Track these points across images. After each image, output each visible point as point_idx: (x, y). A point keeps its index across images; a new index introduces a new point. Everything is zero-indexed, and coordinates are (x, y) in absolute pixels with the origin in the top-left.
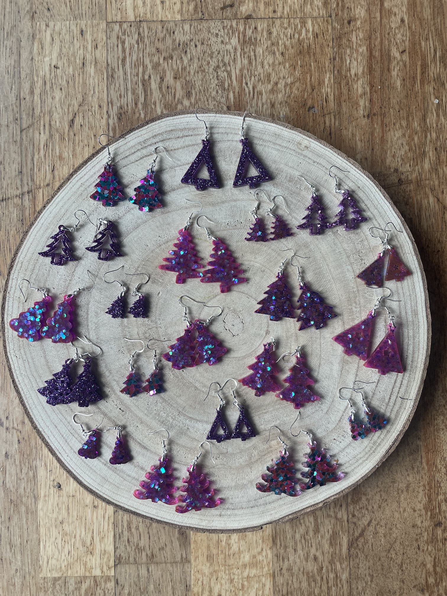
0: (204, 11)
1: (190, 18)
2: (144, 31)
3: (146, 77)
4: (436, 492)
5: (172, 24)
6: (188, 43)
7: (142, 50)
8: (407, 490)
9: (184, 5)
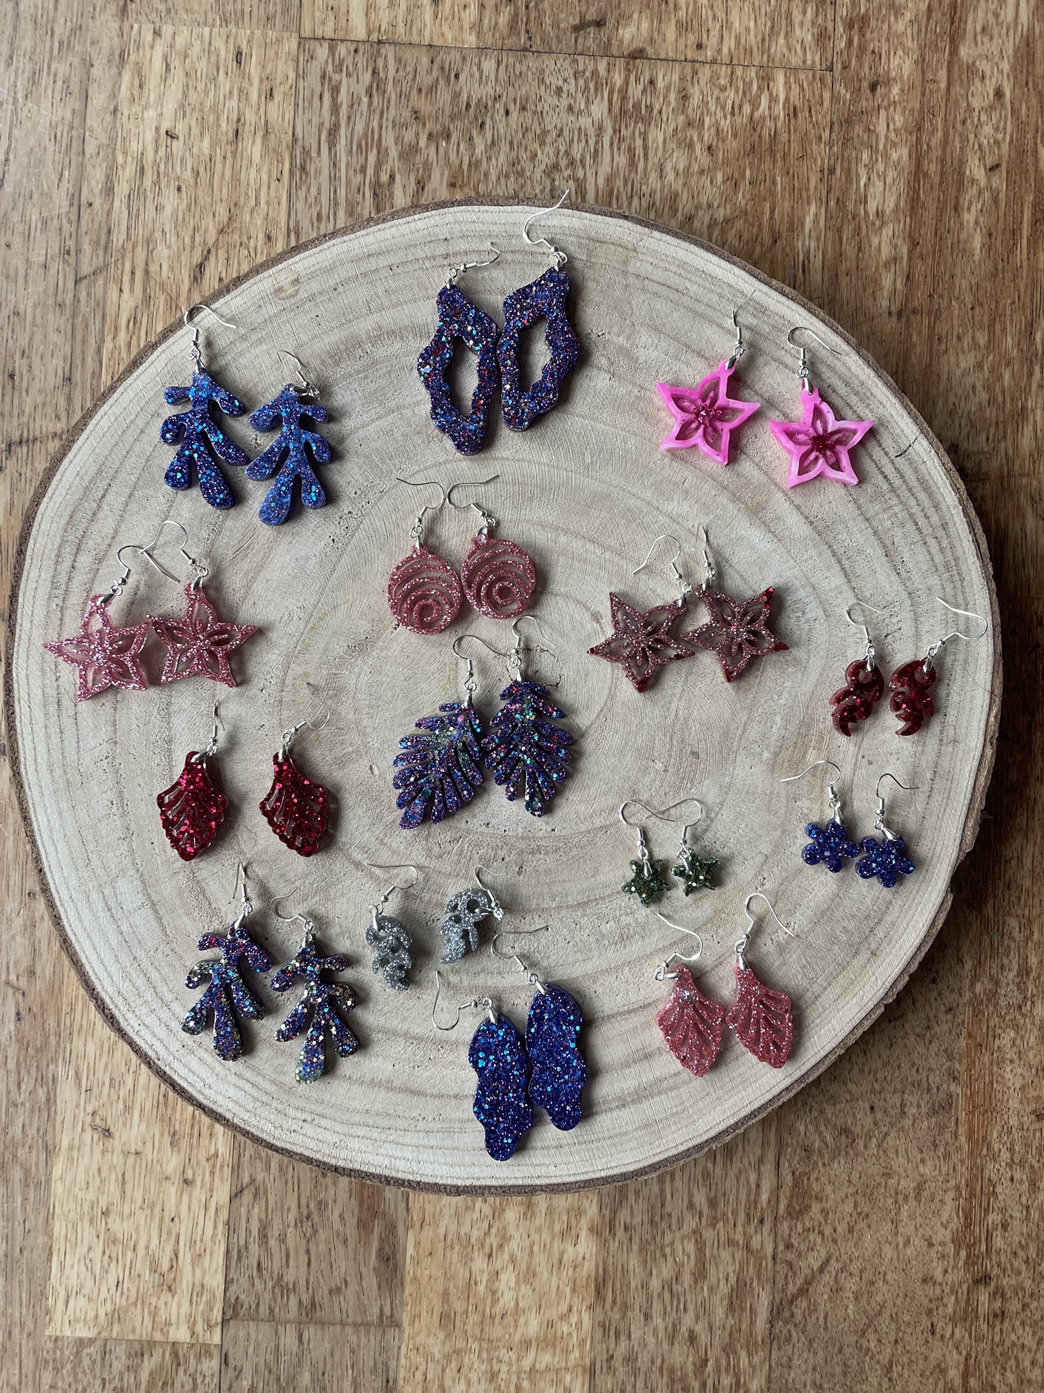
0: (533, 30)
1: (499, 46)
2: (386, 67)
3: (384, 178)
4: (984, 1204)
5: (455, 56)
6: (490, 103)
7: (378, 111)
8: (918, 1197)
9: (488, 12)
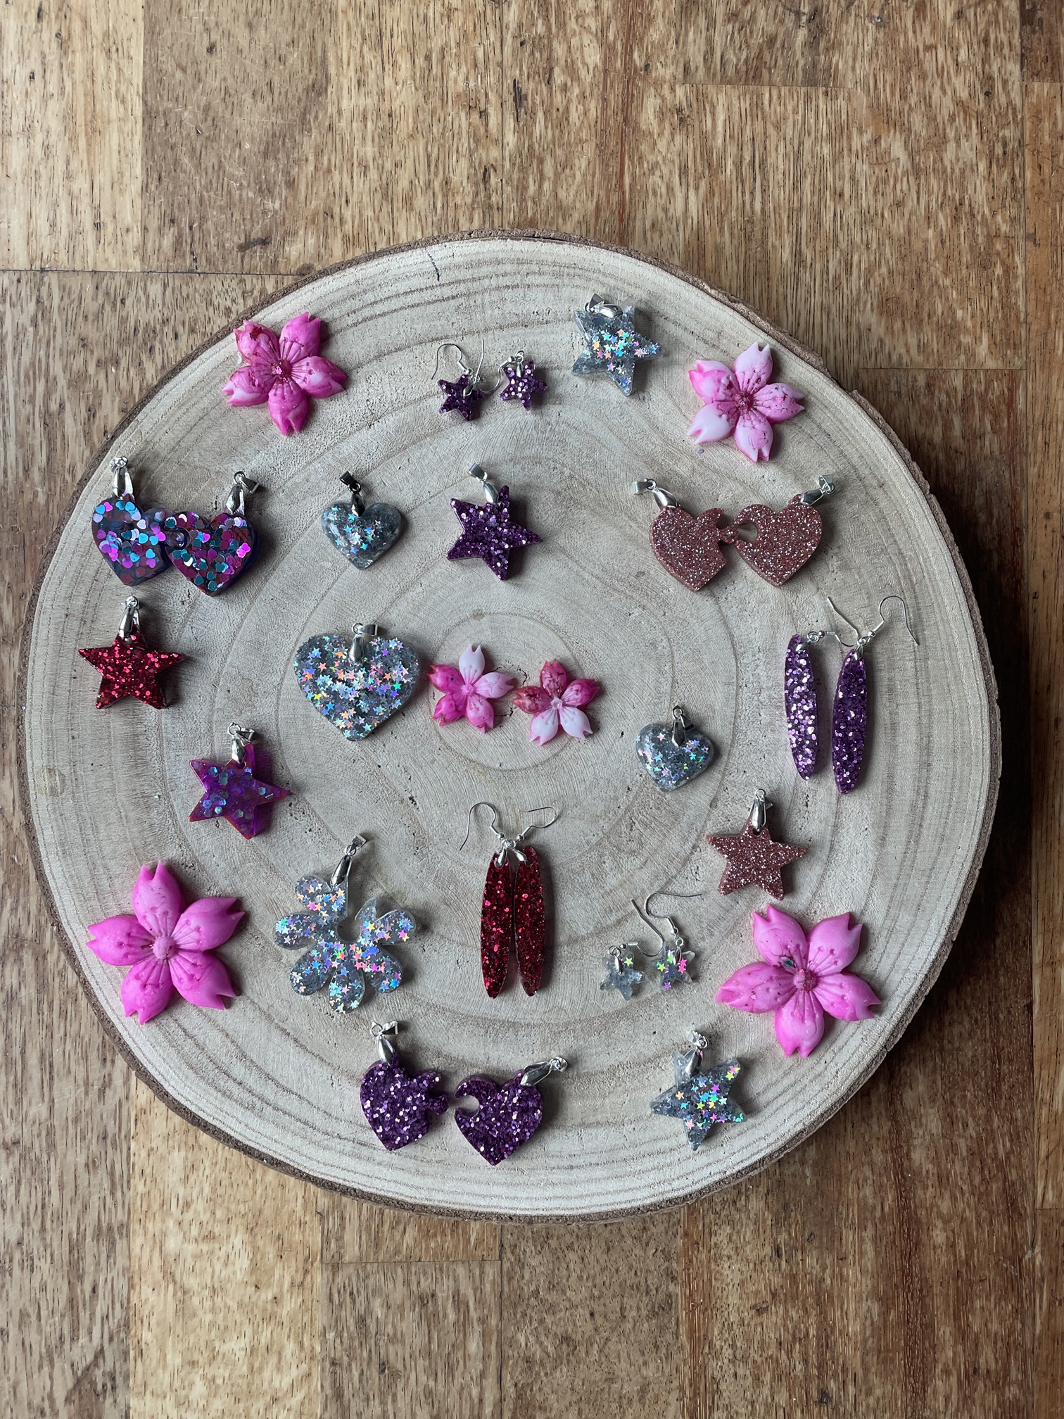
0: (198, 251)
1: (164, 269)
2: (50, 295)
3: (54, 407)
4: (709, 1402)
5: (119, 280)
6: (158, 327)
7: (44, 340)
8: (642, 1399)
9: (152, 235)
